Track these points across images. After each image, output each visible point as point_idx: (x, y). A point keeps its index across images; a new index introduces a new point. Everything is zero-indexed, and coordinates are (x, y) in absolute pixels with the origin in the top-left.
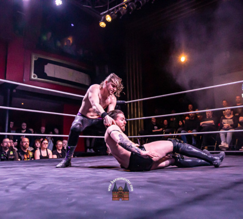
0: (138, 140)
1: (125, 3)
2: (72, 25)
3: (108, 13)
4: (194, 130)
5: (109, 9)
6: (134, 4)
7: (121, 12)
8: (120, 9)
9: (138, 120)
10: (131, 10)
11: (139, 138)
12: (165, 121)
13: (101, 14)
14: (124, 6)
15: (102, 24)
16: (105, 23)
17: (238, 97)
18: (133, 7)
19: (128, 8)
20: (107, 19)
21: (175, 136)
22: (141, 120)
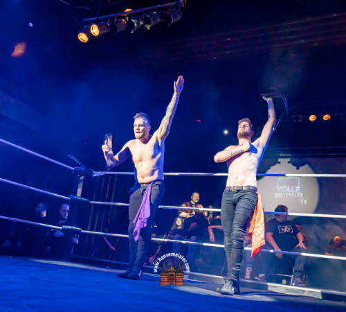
1: (126, 13)
2: (31, 25)
3: (97, 22)
5: (99, 16)
7: (118, 26)
8: (115, 20)
9: (109, 206)
10: (134, 27)
13: (85, 20)
14: (124, 18)
15: (83, 37)
16: (88, 37)
18: (138, 24)
19: (130, 24)
20: (92, 31)
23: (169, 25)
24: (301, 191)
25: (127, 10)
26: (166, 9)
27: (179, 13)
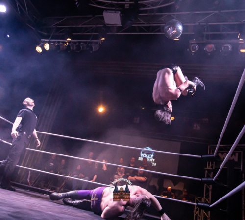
0: (30, 172)
1: (68, 41)
3: (49, 42)
4: (87, 178)
5: (51, 39)
6: (75, 45)
7: (61, 47)
8: (61, 44)
9: (38, 152)
10: (70, 49)
11: (31, 170)
12: (63, 161)
13: (42, 40)
14: (66, 43)
15: (39, 49)
16: (42, 49)
17: (133, 159)
18: (73, 48)
19: (68, 47)
20: (45, 47)
21: (68, 178)
22: (40, 152)
23: (91, 52)
24: (154, 158)
25: (69, 39)
26: (91, 43)
27: (98, 47)
